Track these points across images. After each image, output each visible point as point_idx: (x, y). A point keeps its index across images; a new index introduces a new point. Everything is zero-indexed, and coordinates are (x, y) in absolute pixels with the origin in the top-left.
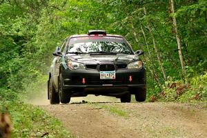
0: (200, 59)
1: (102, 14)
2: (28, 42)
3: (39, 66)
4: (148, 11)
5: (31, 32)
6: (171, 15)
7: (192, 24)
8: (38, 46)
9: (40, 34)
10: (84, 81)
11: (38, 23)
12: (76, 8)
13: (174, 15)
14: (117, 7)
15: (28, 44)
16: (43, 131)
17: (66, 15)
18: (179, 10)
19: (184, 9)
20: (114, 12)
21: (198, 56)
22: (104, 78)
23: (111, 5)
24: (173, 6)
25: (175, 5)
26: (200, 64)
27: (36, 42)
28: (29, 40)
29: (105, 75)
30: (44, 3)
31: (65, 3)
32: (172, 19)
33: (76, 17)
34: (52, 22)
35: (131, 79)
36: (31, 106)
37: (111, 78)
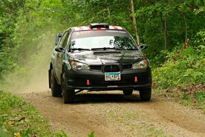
0: (157, 53)
1: (72, 14)
2: (7, 38)
3: (17, 59)
4: (111, 11)
5: (10, 30)
6: (131, 15)
7: (150, 23)
8: (15, 42)
9: (17, 32)
10: (88, 83)
11: (16, 22)
12: (49, 9)
13: (134, 15)
14: (85, 8)
15: (7, 40)
16: (20, 116)
17: (40, 15)
18: (138, 11)
19: (142, 9)
20: (82, 12)
21: (155, 51)
22: (109, 79)
23: (79, 6)
24: (133, 8)
25: (135, 6)
26: (156, 57)
27: (14, 39)
28: (8, 36)
29: (110, 77)
30: (21, 4)
31: (39, 4)
32: (132, 18)
33: (49, 17)
34: (28, 21)
35: (136, 80)
36: (10, 94)
37: (117, 79)
